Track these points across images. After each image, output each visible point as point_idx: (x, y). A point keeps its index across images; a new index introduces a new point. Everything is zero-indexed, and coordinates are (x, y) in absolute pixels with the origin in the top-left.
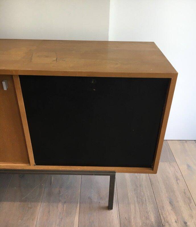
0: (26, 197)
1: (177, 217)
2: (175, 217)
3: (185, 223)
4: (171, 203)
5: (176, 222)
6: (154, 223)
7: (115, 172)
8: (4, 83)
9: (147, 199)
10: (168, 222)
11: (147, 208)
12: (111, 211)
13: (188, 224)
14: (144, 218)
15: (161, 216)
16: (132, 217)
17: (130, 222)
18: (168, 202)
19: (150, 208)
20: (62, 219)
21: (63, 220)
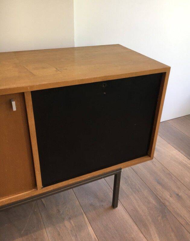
0: (24, 229)
1: (169, 192)
2: (168, 193)
3: (178, 195)
4: (159, 183)
5: (171, 196)
6: (156, 204)
7: (121, 169)
8: (14, 103)
9: (140, 187)
10: (165, 199)
11: (144, 194)
12: (117, 209)
13: (180, 194)
14: (146, 203)
15: (158, 197)
16: (137, 207)
17: (137, 211)
18: (156, 183)
19: (146, 193)
20: (76, 235)
21: (78, 236)
